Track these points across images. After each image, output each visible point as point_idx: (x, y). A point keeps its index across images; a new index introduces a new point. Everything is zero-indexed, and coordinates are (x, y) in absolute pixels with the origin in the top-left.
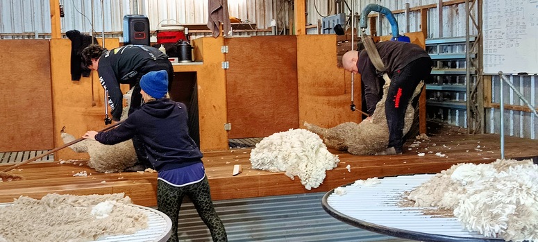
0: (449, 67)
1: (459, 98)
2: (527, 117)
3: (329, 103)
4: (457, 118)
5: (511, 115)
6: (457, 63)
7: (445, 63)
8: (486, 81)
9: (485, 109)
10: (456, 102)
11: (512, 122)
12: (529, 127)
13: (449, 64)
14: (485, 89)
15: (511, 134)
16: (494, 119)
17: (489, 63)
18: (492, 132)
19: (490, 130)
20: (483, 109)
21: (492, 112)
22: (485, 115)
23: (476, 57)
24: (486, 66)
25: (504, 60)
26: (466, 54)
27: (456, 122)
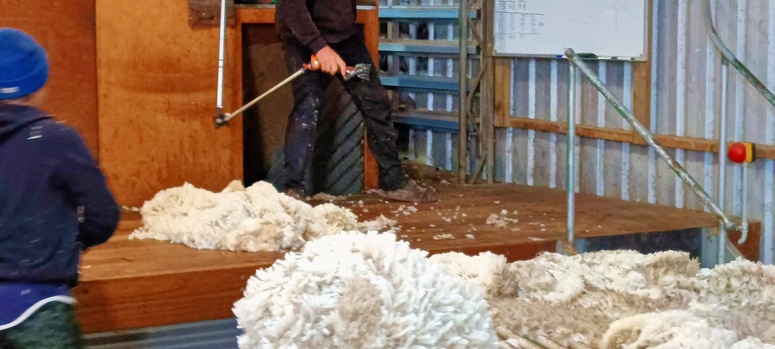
0: (410, 37)
1: (435, 105)
2: (588, 149)
3: (169, 110)
4: (429, 148)
5: (553, 145)
6: (431, 29)
7: (403, 27)
8: (499, 70)
9: (495, 128)
10: (429, 113)
11: (553, 158)
12: (593, 171)
13: (413, 29)
14: (498, 86)
15: (552, 185)
16: (515, 152)
17: (508, 30)
18: (508, 179)
19: (503, 175)
20: (491, 129)
21: (509, 136)
22: (495, 145)
23: (479, 15)
24: (502, 38)
25: (542, 24)
26: (460, 11)
27: (425, 157)
